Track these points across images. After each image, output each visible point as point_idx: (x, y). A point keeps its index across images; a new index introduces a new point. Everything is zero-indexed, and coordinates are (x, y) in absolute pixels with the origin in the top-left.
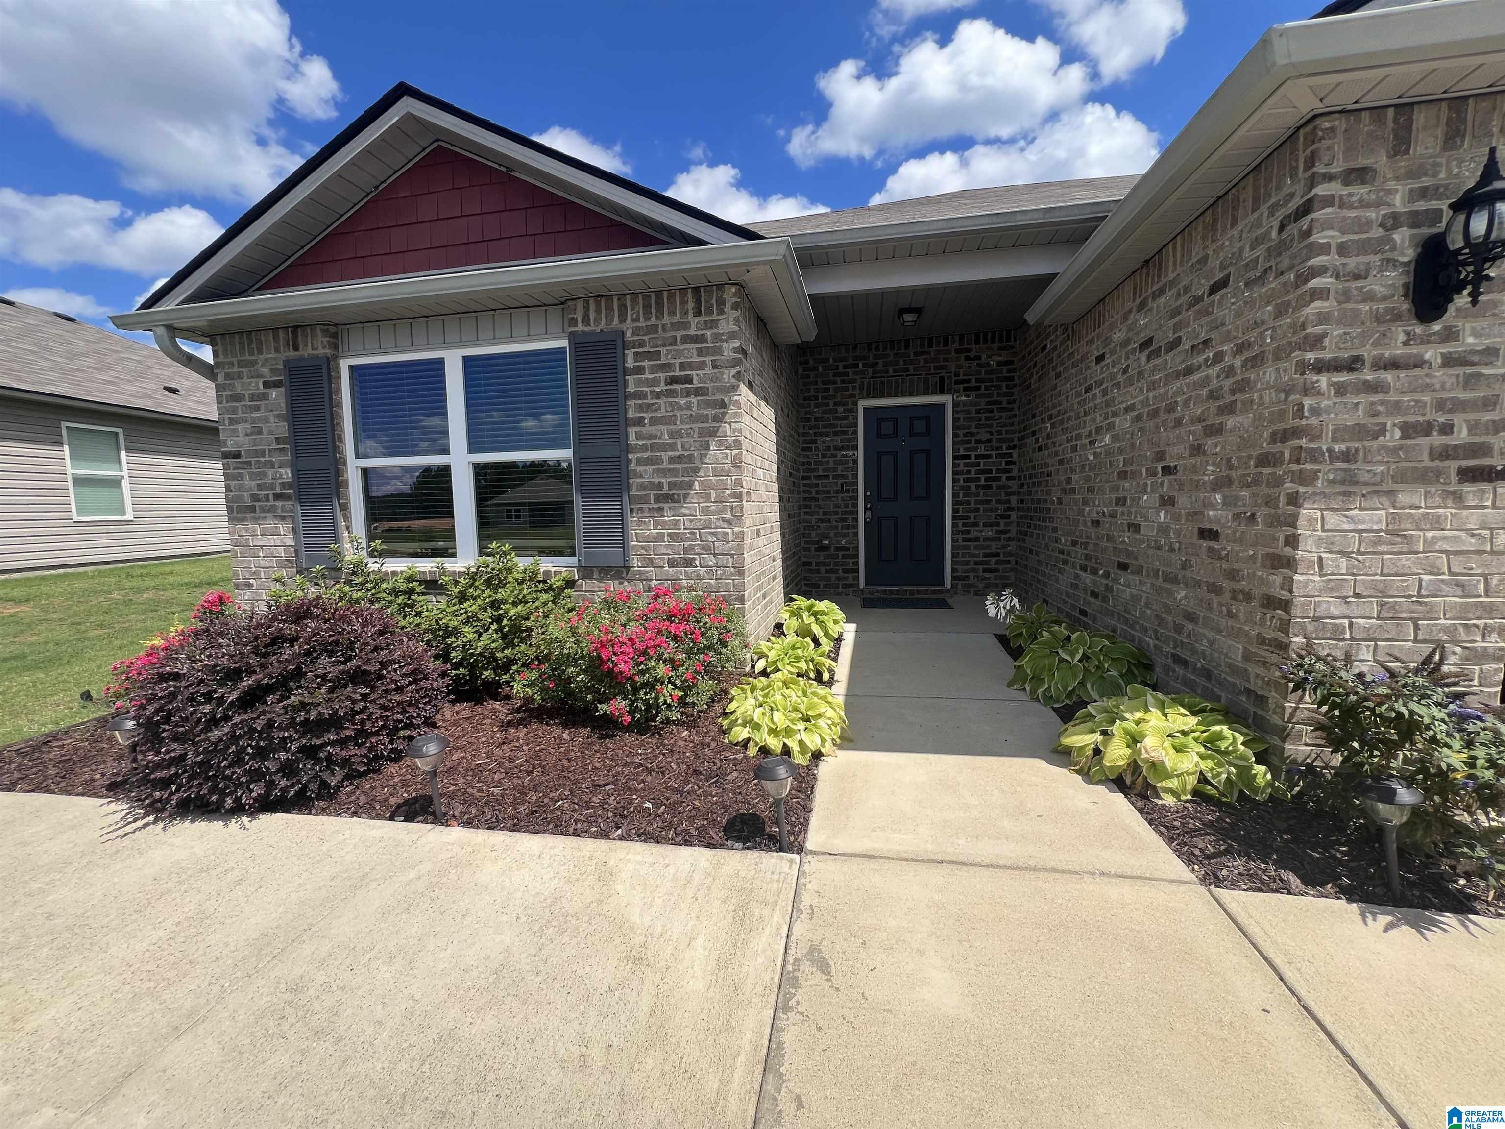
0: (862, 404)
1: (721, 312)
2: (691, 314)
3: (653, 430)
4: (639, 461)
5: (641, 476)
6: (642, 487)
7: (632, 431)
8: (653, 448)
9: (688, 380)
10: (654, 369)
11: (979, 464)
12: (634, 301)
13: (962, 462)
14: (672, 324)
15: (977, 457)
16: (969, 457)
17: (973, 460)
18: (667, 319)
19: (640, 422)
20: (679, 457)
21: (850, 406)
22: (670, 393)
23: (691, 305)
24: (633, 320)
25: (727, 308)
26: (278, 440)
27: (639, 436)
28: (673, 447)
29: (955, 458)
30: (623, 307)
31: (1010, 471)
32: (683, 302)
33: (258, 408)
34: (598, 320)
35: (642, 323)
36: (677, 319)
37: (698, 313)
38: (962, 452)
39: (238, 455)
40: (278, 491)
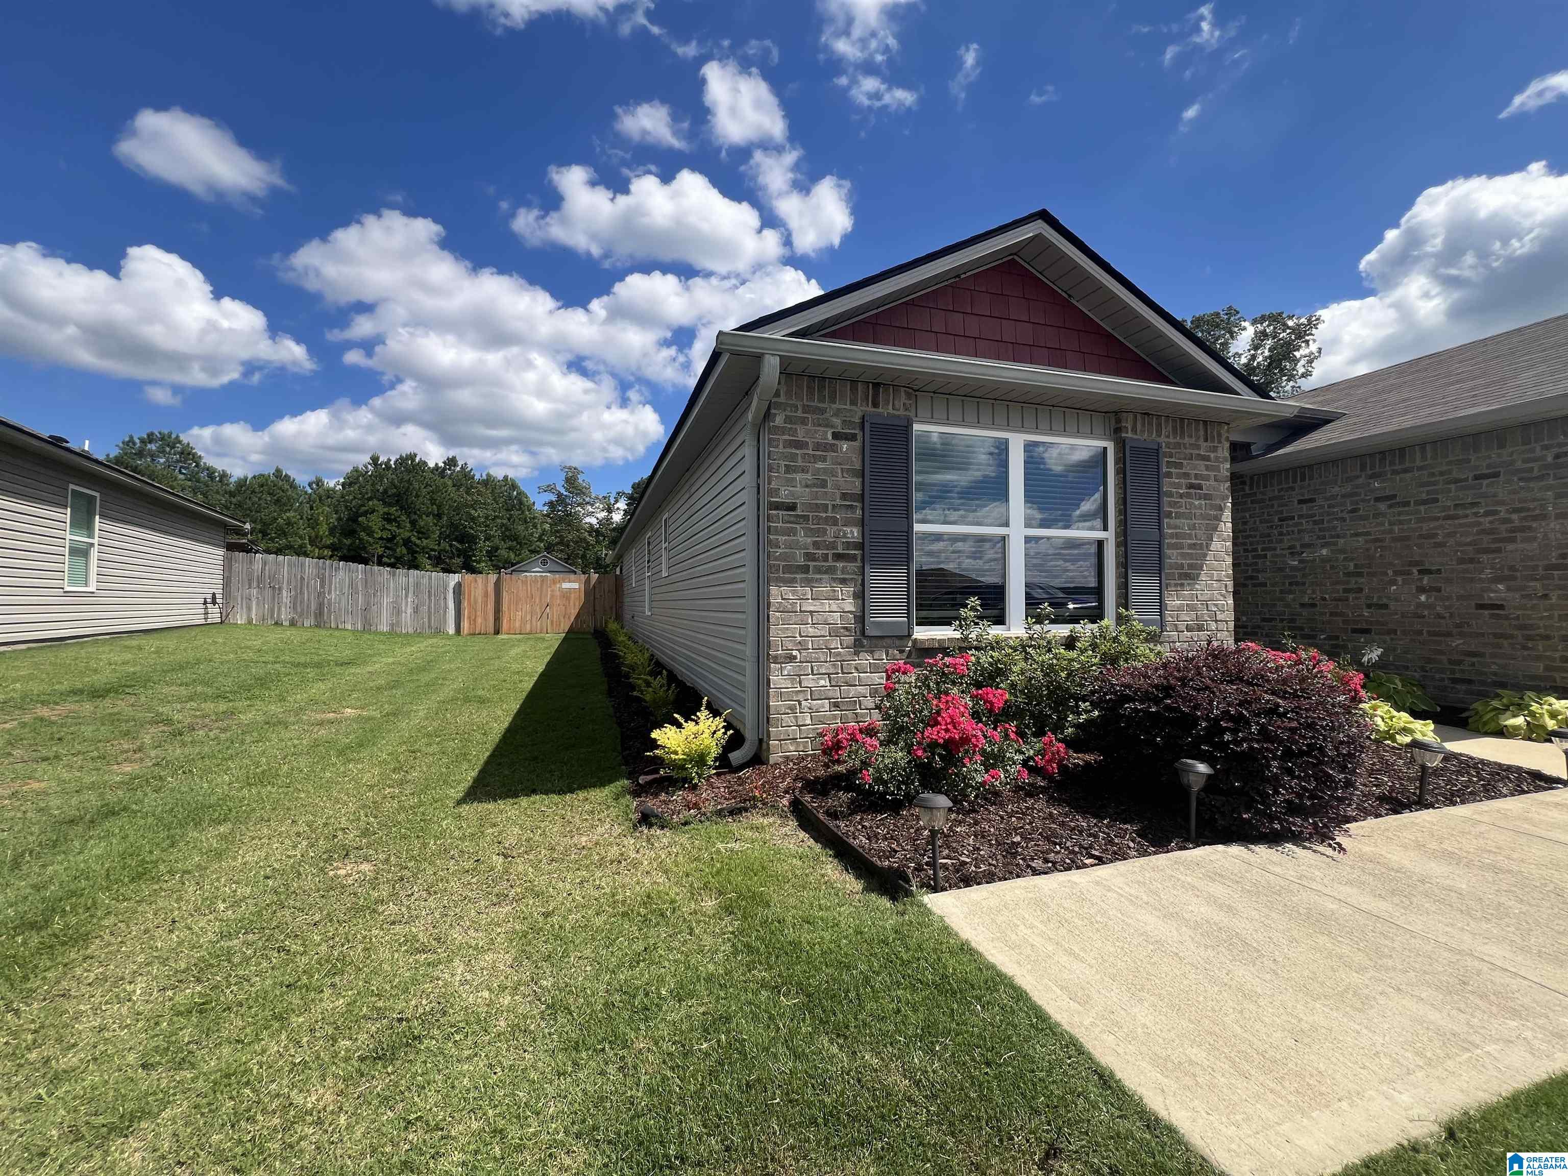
1: (1219, 441)
2: (1202, 439)
3: (1178, 522)
6: (1170, 563)
7: (1166, 522)
8: (1178, 536)
9: (1200, 487)
10: (1179, 476)
12: (1167, 421)
14: (1190, 444)
18: (1187, 440)
19: (1170, 515)
20: (1194, 544)
22: (1188, 495)
23: (1202, 433)
24: (1166, 437)
25: (1223, 439)
26: (844, 496)
27: (1169, 526)
28: (1190, 536)
30: (1159, 425)
32: (1197, 430)
33: (824, 459)
34: (1143, 431)
35: (1171, 440)
36: (1193, 441)
37: (1206, 440)
39: (792, 507)
40: (840, 551)
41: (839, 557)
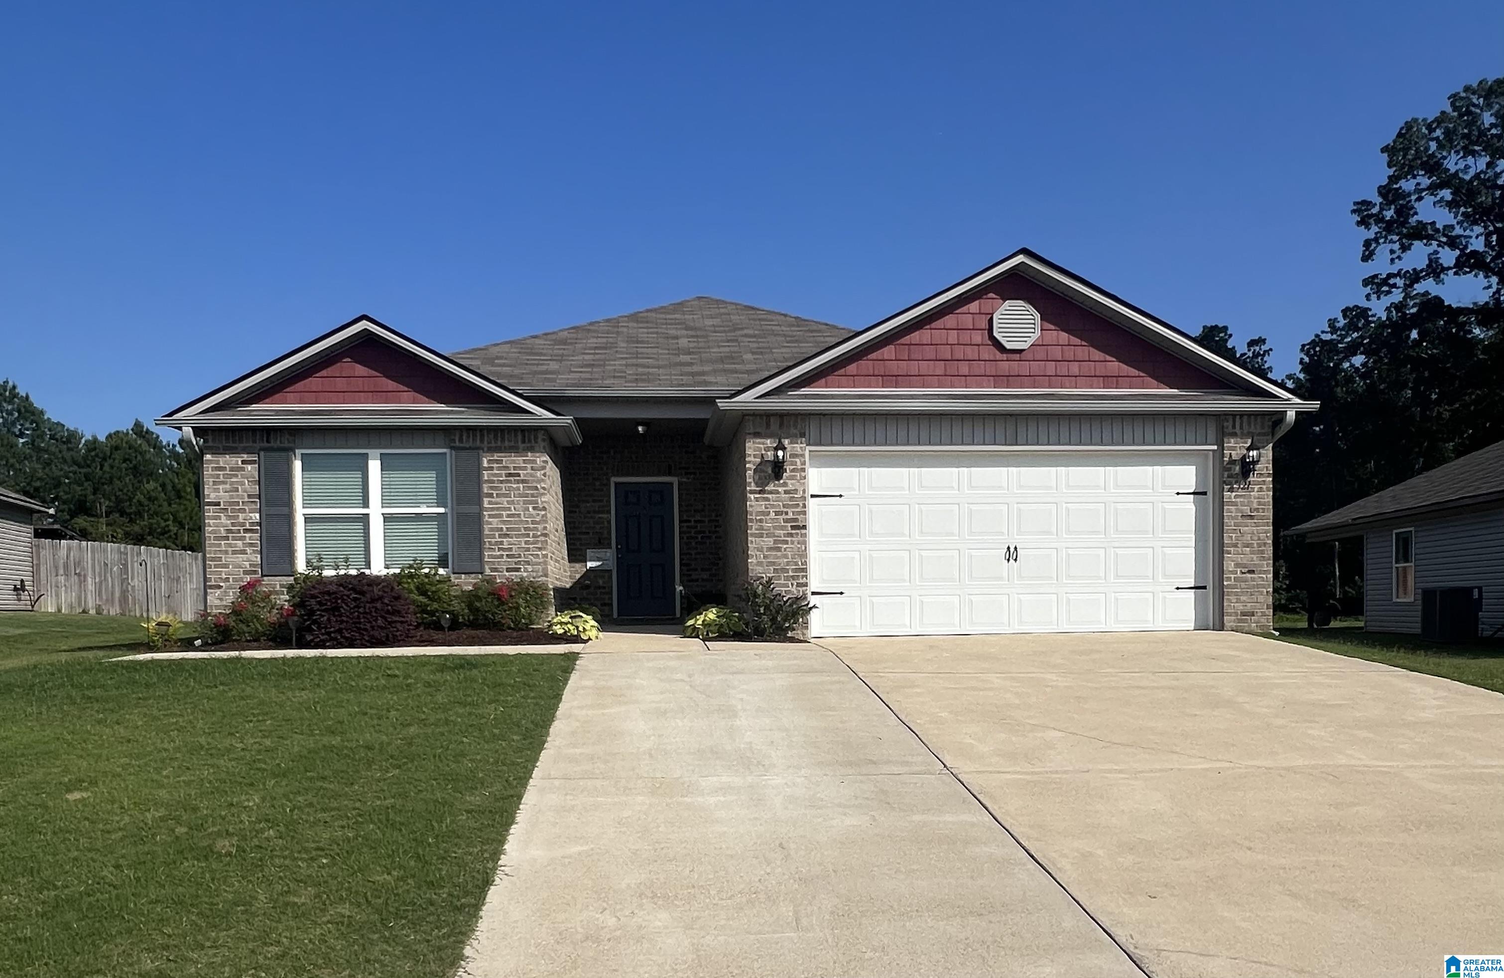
0: (614, 479)
1: (536, 442)
2: (520, 442)
3: (498, 500)
4: (490, 516)
5: (491, 524)
6: (491, 529)
7: (486, 500)
8: (498, 509)
9: (519, 475)
10: (499, 469)
11: (696, 527)
12: (488, 433)
13: (685, 524)
14: (510, 446)
15: (695, 521)
16: (690, 521)
17: (693, 523)
18: (507, 443)
19: (491, 496)
21: (605, 482)
22: (510, 482)
23: (520, 437)
24: (488, 443)
25: (539, 440)
26: (249, 496)
27: (490, 503)
28: (509, 509)
29: (681, 522)
30: (482, 435)
31: (716, 532)
32: (516, 436)
33: (237, 476)
34: (468, 440)
35: (493, 445)
36: (512, 444)
37: (524, 442)
38: (685, 518)
39: (218, 504)
40: (248, 527)
41: (246, 531)
